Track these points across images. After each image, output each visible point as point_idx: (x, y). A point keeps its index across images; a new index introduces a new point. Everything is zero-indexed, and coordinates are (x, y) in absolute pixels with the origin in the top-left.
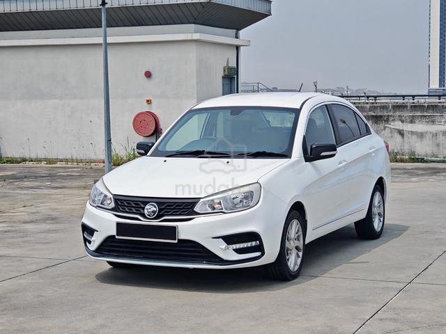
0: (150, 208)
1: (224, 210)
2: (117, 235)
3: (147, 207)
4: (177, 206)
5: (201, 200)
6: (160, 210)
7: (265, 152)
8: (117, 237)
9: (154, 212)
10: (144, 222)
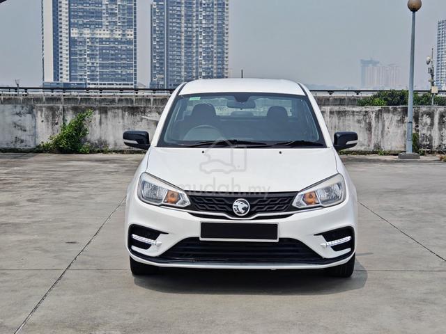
0: (239, 205)
1: (321, 204)
2: (202, 237)
3: (235, 203)
4: (272, 201)
5: (299, 194)
6: (252, 206)
7: (303, 141)
8: (201, 239)
9: (245, 209)
10: (233, 220)
